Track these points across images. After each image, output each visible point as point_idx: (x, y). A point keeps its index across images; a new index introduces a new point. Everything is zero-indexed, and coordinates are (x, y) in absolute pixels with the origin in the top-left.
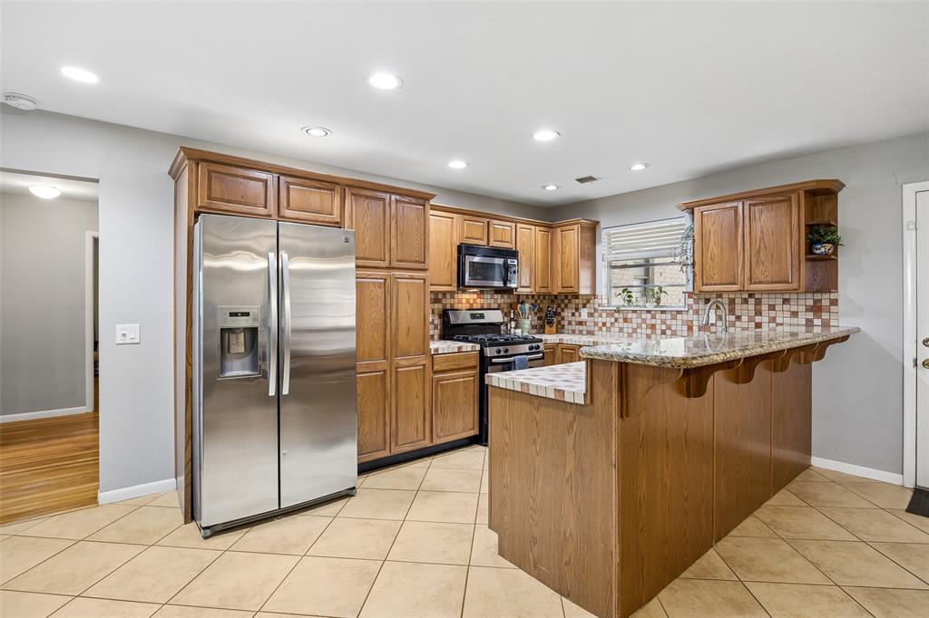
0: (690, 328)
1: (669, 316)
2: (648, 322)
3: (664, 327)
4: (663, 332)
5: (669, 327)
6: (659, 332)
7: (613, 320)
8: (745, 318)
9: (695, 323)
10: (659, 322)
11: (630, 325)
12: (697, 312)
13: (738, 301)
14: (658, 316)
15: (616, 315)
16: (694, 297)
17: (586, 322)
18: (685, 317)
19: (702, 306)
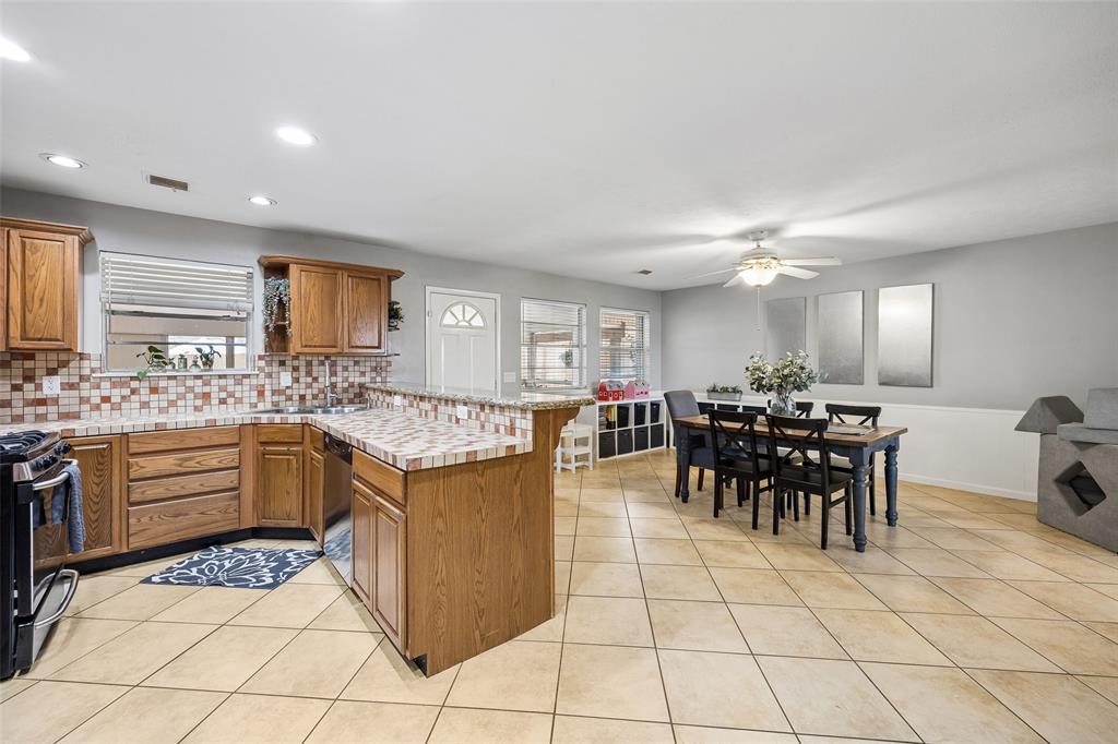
0: (261, 393)
1: (231, 381)
2: (197, 390)
3: (223, 395)
4: (223, 401)
5: (231, 395)
6: (215, 401)
7: (126, 392)
8: (321, 380)
9: (268, 387)
10: (216, 389)
11: (162, 397)
12: (270, 375)
13: (315, 363)
14: (214, 382)
15: (134, 384)
16: (268, 359)
18: (254, 381)
19: (275, 368)
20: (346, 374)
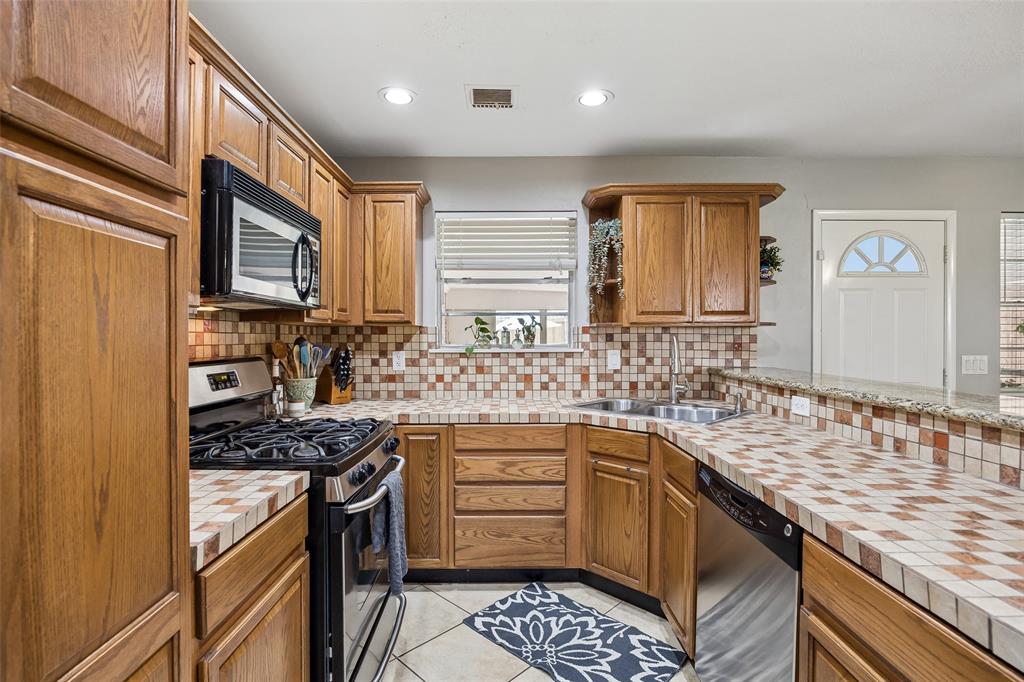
0: (585, 378)
1: (553, 361)
2: (520, 371)
3: (545, 378)
4: (545, 387)
5: (553, 379)
6: (537, 386)
7: (456, 370)
8: (657, 361)
9: (593, 370)
10: (537, 370)
11: (488, 377)
12: (595, 354)
13: (650, 337)
14: (536, 361)
15: (463, 362)
16: (592, 331)
17: (402, 377)
18: (577, 362)
19: (602, 345)
20: (690, 354)
